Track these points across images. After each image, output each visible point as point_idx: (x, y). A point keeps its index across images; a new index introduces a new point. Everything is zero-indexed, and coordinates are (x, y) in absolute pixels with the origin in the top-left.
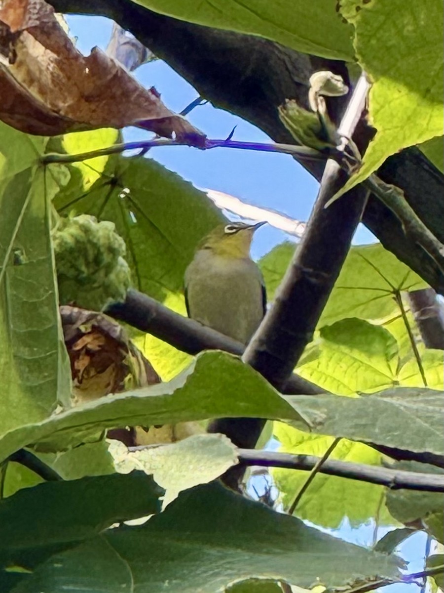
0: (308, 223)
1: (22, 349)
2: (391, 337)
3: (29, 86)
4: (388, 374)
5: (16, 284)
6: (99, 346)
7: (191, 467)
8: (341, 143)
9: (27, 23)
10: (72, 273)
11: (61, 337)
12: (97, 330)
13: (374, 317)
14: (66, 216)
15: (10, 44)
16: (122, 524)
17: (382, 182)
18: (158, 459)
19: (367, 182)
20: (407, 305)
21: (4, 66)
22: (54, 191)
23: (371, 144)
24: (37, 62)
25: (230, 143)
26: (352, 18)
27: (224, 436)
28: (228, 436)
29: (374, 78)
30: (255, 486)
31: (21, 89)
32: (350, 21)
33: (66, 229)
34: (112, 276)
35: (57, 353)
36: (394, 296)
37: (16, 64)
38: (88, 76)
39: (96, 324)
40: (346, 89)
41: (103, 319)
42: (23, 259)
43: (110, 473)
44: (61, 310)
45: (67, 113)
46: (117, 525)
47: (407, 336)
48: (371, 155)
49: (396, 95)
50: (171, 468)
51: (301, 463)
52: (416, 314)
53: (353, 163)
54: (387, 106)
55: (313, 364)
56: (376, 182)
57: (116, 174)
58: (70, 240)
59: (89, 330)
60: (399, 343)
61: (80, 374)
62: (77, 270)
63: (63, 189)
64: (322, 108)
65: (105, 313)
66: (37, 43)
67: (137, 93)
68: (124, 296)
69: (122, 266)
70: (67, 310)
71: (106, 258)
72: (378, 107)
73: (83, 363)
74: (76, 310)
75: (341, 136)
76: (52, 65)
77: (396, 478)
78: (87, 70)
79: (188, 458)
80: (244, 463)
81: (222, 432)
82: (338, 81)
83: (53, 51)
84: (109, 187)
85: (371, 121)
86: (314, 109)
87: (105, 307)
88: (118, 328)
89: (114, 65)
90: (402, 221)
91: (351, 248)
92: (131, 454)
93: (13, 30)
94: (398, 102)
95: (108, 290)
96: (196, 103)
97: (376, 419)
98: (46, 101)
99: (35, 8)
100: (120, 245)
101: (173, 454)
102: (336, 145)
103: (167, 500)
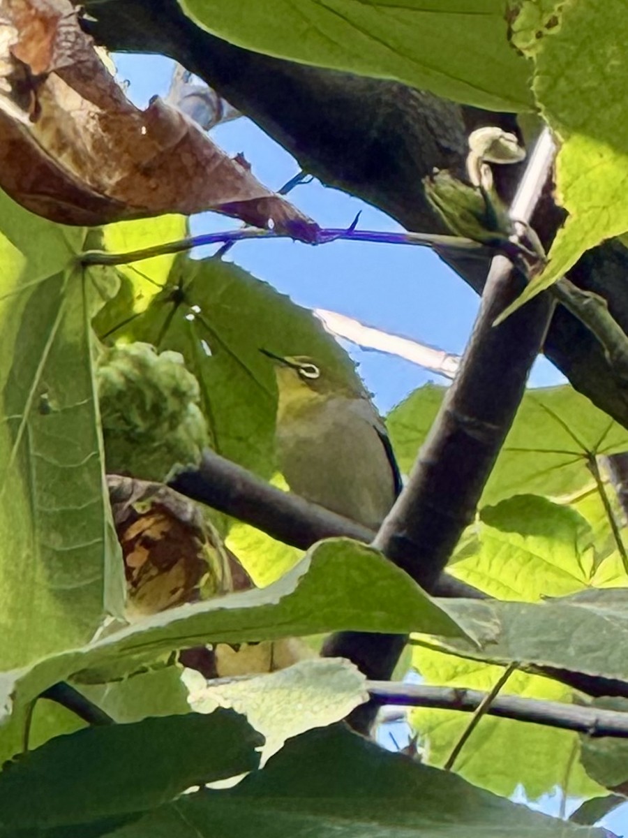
0: (463, 355)
1: (53, 536)
2: (583, 522)
3: (60, 154)
4: (579, 575)
5: (43, 441)
6: (163, 533)
7: (300, 706)
8: (514, 232)
9: (55, 62)
10: (122, 426)
11: (109, 518)
12: (159, 510)
13: (558, 493)
14: (112, 345)
15: (32, 93)
16: (203, 788)
17: (576, 289)
18: (252, 695)
19: (554, 289)
20: (605, 473)
21: (23, 125)
22: (96, 307)
23: (560, 232)
24: (71, 119)
25: (356, 233)
26: (530, 47)
27: (347, 661)
28: (354, 661)
29: (563, 136)
30: (393, 734)
31: (49, 158)
32: (528, 54)
33: (112, 363)
34: (181, 432)
35: (103, 542)
36: (587, 461)
37: (40, 122)
38: (144, 138)
39: (158, 500)
40: (522, 154)
41: (167, 494)
42: (52, 405)
43: (184, 713)
44: (109, 480)
45: (114, 192)
46: (195, 789)
47: (607, 519)
48: (560, 247)
49: (596, 160)
50: (269, 709)
51: (459, 701)
52: (619, 486)
53: (533, 260)
54: (582, 177)
55: (470, 561)
56: (568, 288)
57: (180, 285)
58: (117, 380)
59: (148, 509)
60: (595, 530)
61: (135, 573)
62: (128, 422)
63: (110, 304)
64: (487, 181)
65: (170, 485)
66: (71, 91)
67: (218, 163)
68: (199, 461)
69: (193, 416)
70: (116, 481)
71: (172, 405)
72: (568, 179)
73: (139, 557)
74: (128, 480)
75: (515, 222)
76: (93, 123)
77: (597, 721)
78: (144, 131)
79: (295, 695)
80: (378, 700)
81: (344, 655)
82: (509, 141)
83: (94, 102)
84: (172, 304)
85: (559, 199)
86: (475, 182)
87: (170, 477)
88: (190, 508)
89: (183, 122)
90: (604, 345)
91: (526, 392)
92: (211, 688)
93: (35, 72)
94: (598, 170)
95: (174, 451)
96: (297, 180)
97: (570, 634)
98: (84, 175)
99: (67, 41)
100: (191, 387)
101: (273, 688)
102: (508, 235)
103: (267, 751)
